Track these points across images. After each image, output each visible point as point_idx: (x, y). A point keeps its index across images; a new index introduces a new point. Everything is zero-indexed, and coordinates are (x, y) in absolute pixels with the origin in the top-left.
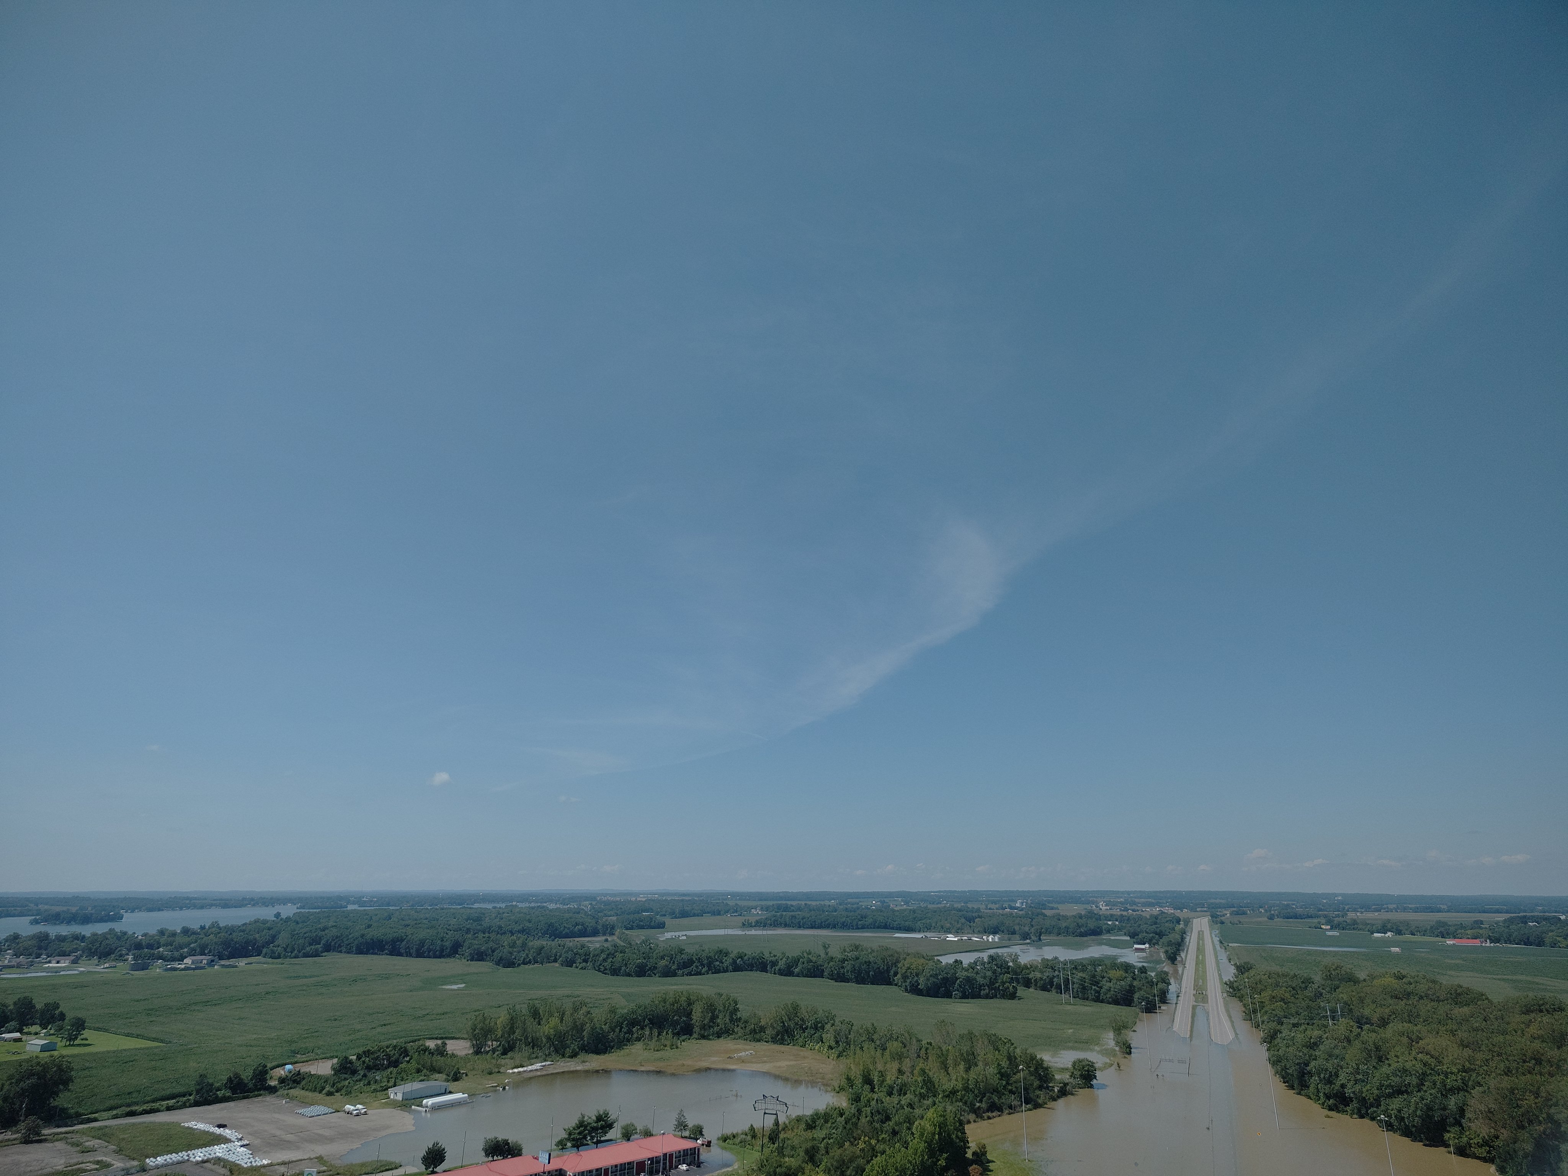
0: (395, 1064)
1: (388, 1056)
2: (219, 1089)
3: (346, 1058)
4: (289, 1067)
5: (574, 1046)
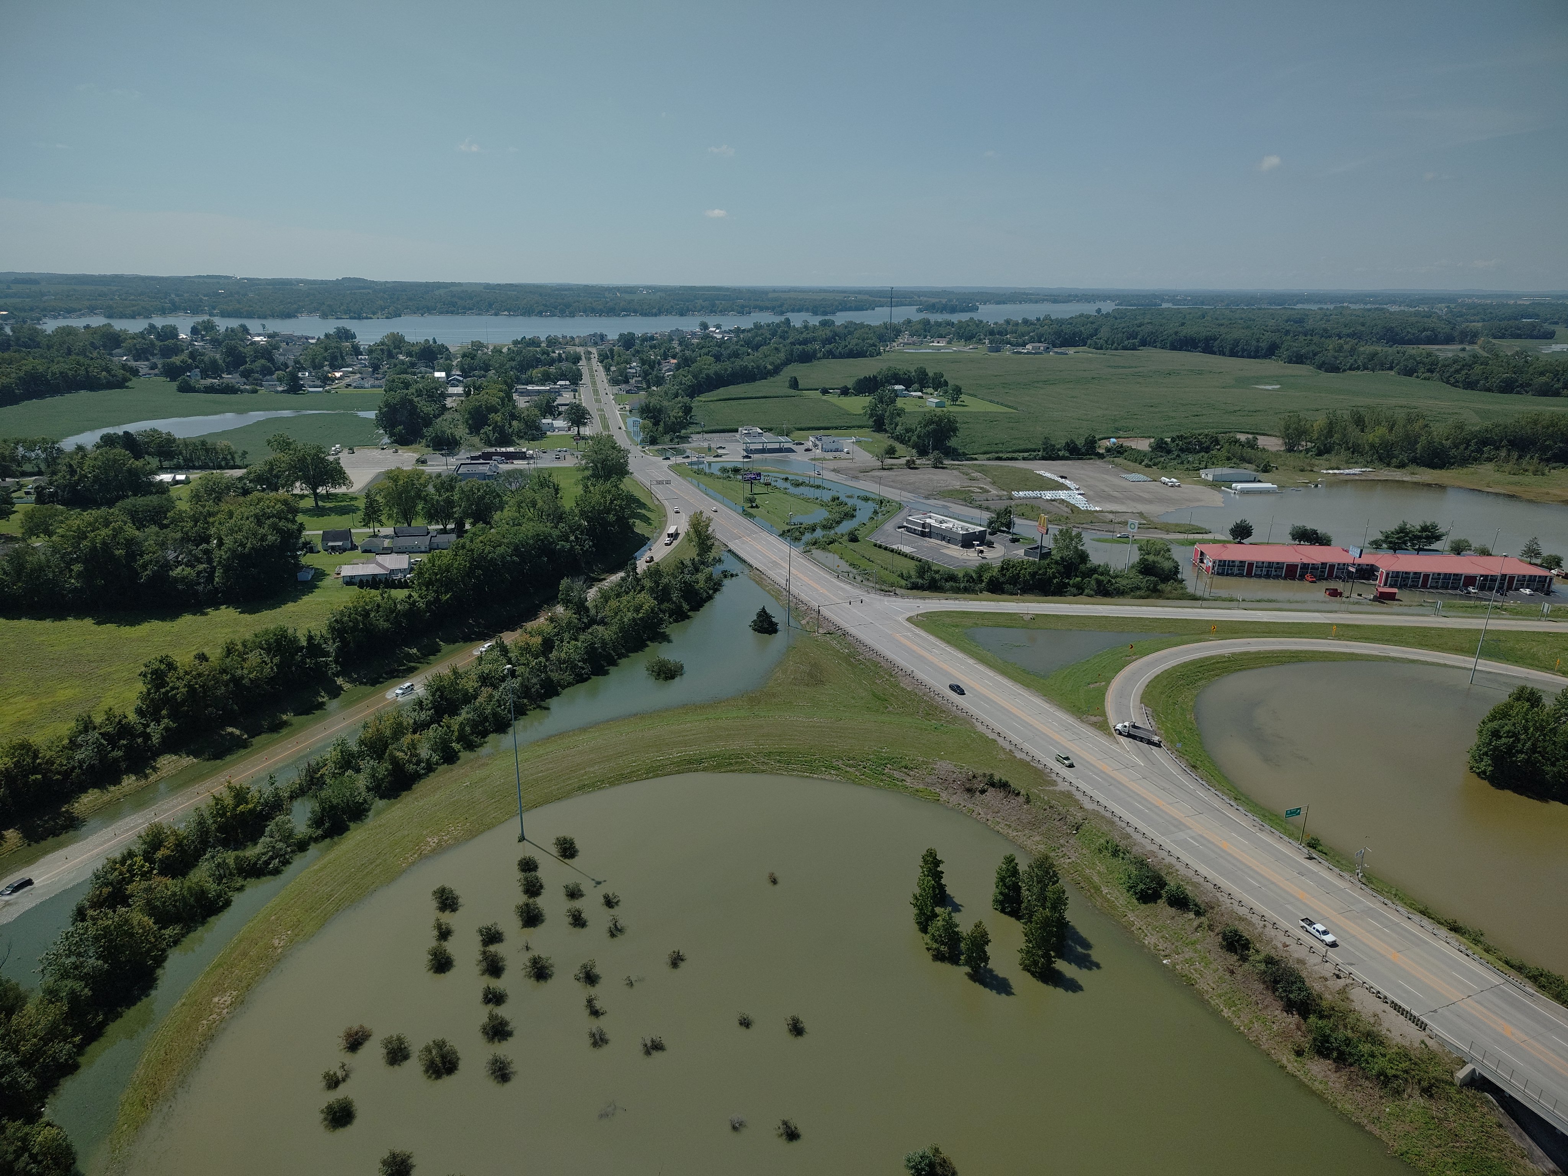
0: (1207, 450)
1: (1200, 443)
2: (1059, 450)
3: (1162, 439)
4: (1113, 440)
5: (1404, 457)
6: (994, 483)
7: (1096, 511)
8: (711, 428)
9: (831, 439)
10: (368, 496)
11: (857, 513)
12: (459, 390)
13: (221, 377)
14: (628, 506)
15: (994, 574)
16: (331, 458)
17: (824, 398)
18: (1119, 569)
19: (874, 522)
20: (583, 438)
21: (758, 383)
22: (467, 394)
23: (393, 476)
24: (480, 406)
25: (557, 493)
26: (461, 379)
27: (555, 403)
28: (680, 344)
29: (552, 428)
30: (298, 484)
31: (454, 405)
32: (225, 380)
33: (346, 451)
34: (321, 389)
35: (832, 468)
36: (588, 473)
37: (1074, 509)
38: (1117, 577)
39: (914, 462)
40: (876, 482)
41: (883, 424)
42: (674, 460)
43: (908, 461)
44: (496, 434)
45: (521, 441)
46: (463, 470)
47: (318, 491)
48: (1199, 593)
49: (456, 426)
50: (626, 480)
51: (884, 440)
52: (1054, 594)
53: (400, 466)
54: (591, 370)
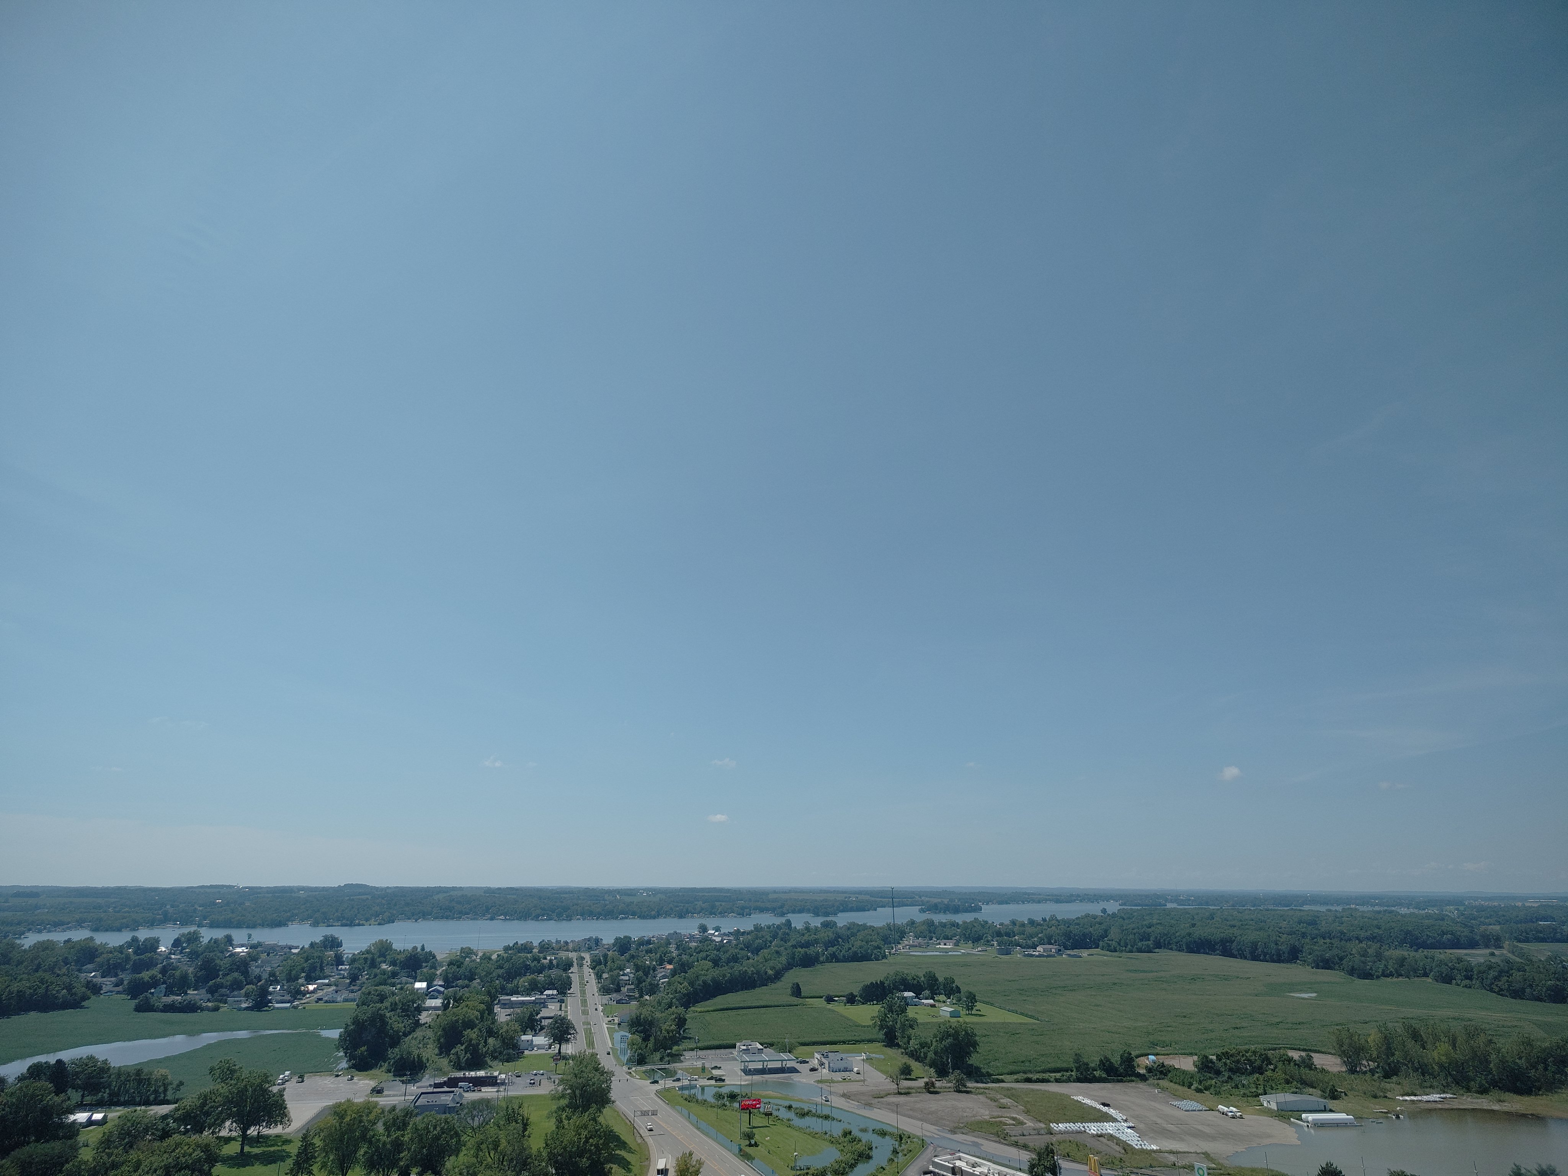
0: (1260, 1070)
1: (1251, 1063)
2: (1094, 1070)
3: (1207, 1057)
4: (1152, 1057)
5: (1481, 1080)
6: (1027, 1112)
7: (1154, 1151)
8: (706, 1044)
9: (839, 1056)
10: (304, 1138)
11: (874, 1153)
12: (437, 1002)
13: (186, 994)
14: (606, 1144)
16: (275, 1089)
17: (830, 1006)
19: (894, 1165)
20: (565, 1058)
21: (758, 990)
22: (445, 1007)
23: (339, 1111)
24: (457, 1021)
25: (525, 1130)
26: (442, 989)
27: (539, 1016)
28: (678, 948)
29: (531, 1045)
30: (228, 1123)
31: (429, 1020)
32: (188, 997)
33: (295, 1079)
34: (288, 1005)
35: (841, 1092)
36: (564, 1102)
37: (1126, 1147)
39: (933, 1084)
40: (893, 1111)
41: (895, 1037)
42: (661, 1084)
43: (927, 1084)
44: (468, 1055)
45: (494, 1063)
46: (422, 1101)
47: (249, 1132)
49: (425, 1045)
50: (606, 1111)
51: (897, 1057)
53: (351, 1096)
54: (581, 977)
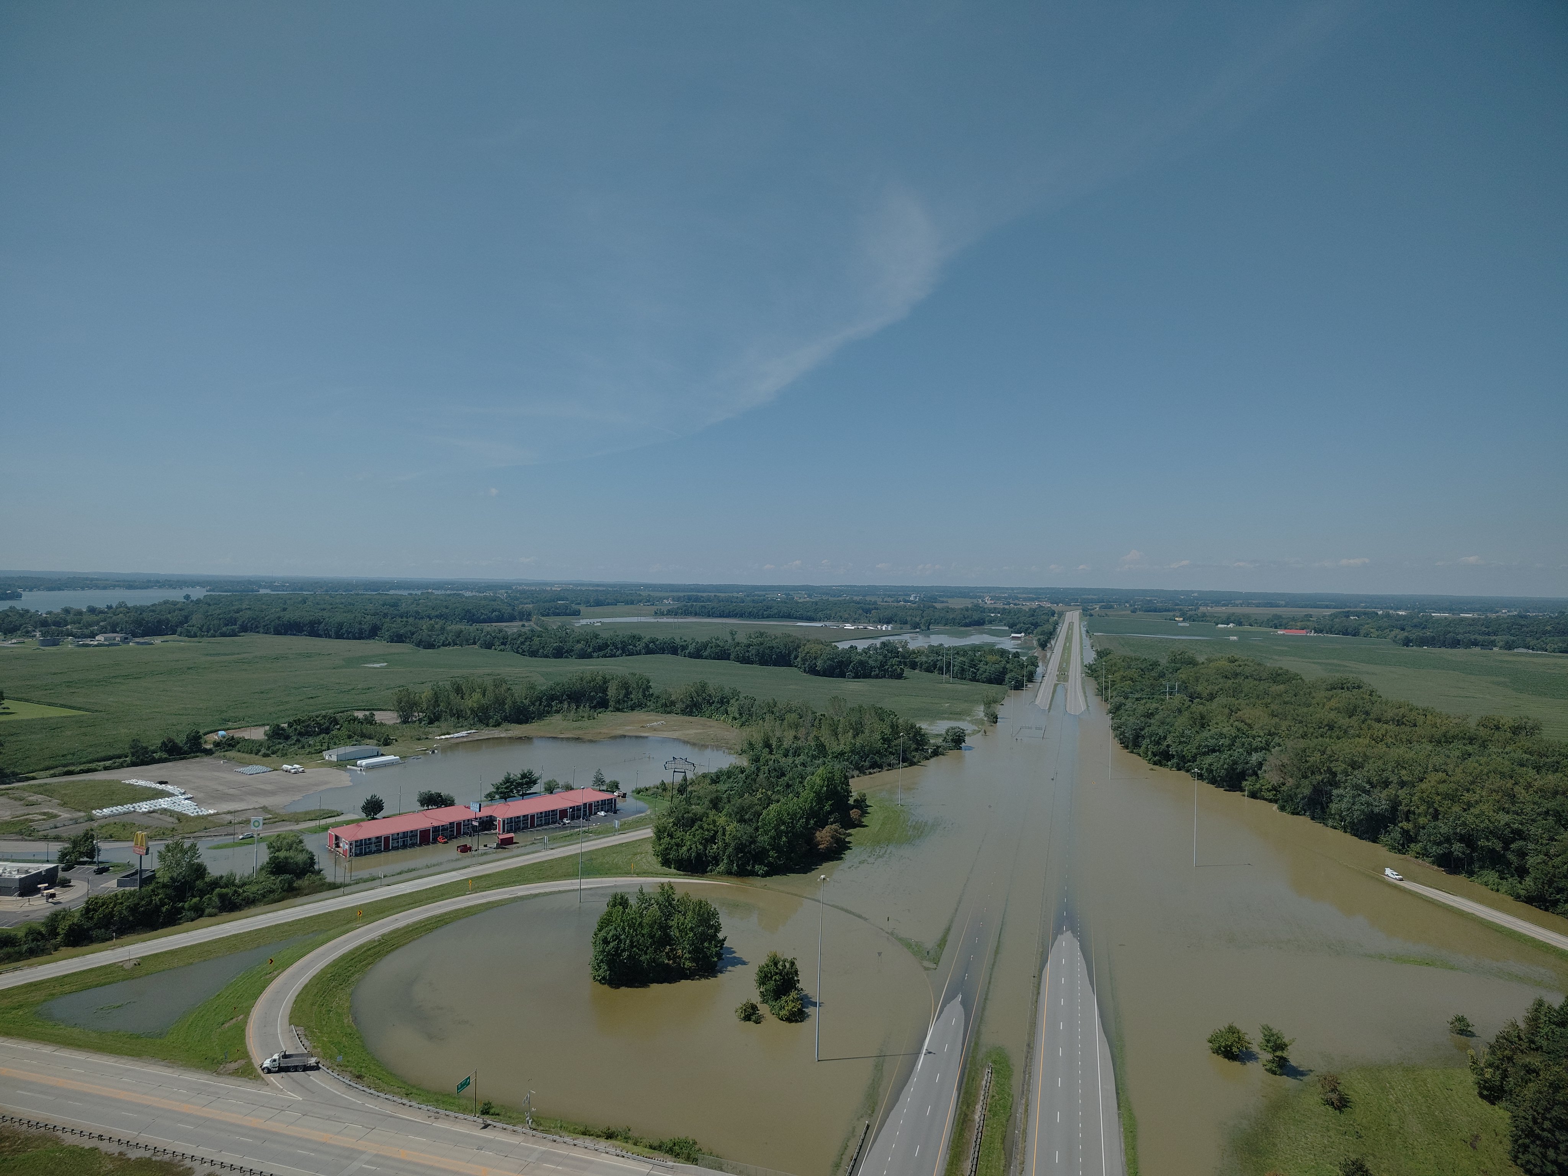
0: (327, 731)
1: (319, 725)
3: (278, 726)
4: (221, 733)
5: (497, 717)
6: (64, 804)
7: (210, 815)
15: (76, 920)
18: (246, 875)
37: (181, 817)
38: (244, 884)
48: (339, 880)
52: (164, 925)
